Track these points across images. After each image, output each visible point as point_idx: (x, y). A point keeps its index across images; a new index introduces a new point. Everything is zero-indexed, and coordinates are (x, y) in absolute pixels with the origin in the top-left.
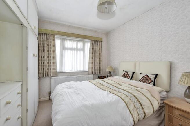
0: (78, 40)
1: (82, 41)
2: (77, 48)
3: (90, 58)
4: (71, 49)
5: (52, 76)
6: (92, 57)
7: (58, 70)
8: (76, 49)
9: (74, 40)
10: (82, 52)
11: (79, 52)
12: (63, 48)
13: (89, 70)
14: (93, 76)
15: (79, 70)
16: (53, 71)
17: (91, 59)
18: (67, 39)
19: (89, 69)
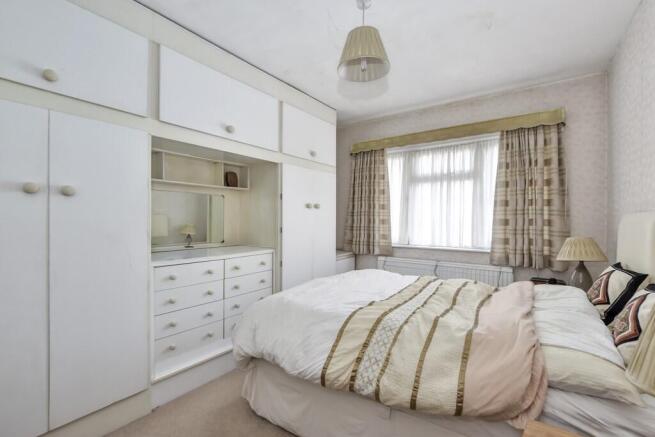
0: (457, 146)
1: (469, 144)
2: (452, 171)
3: (498, 204)
4: (434, 179)
5: (377, 251)
6: (503, 198)
7: (396, 238)
8: (449, 177)
9: (442, 148)
10: (469, 184)
11: (458, 183)
12: (411, 179)
13: (492, 248)
14: (514, 272)
15: (455, 245)
16: (381, 241)
17: (501, 208)
18: (419, 151)
19: (493, 242)
